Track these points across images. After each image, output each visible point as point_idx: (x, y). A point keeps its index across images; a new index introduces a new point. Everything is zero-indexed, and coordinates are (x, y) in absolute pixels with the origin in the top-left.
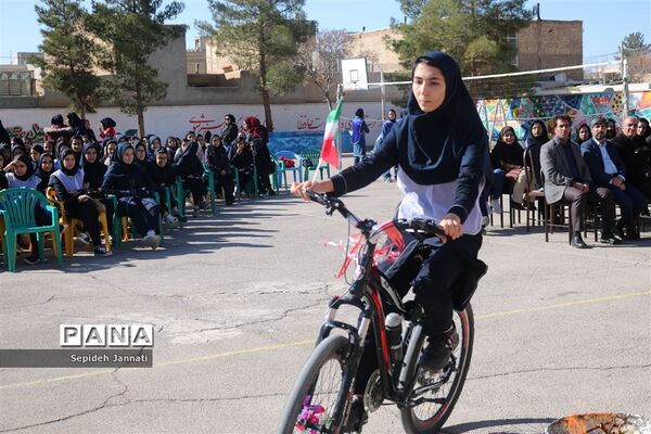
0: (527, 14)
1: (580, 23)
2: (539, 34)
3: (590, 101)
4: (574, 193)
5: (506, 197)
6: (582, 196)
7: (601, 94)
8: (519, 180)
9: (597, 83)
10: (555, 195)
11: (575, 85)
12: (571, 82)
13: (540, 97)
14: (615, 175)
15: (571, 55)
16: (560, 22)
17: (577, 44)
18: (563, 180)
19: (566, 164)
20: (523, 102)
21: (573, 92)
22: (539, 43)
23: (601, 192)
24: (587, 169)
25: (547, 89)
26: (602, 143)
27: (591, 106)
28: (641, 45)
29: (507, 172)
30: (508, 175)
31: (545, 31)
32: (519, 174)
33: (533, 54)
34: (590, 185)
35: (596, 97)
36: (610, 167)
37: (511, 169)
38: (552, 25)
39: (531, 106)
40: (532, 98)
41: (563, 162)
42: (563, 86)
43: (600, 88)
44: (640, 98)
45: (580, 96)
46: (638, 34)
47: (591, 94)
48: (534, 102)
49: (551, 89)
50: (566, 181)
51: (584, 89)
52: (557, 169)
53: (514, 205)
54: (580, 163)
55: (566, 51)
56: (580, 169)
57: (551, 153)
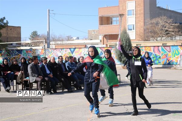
0: (5, 24)
1: (20, 27)
2: (7, 30)
3: (25, 52)
4: (39, 79)
5: (15, 81)
6: (41, 80)
7: (28, 50)
8: (18, 76)
9: (26, 46)
10: (33, 80)
11: (19, 47)
12: (18, 45)
13: (9, 50)
14: (50, 74)
15: (17, 37)
16: (14, 27)
17: (19, 34)
18: (35, 75)
19: (36, 70)
20: (3, 51)
21: (19, 49)
22: (7, 33)
23: (46, 79)
24: (42, 72)
25: (10, 47)
26: (45, 65)
27: (26, 53)
28: (37, 35)
29: (15, 73)
30: (15, 74)
31: (9, 29)
32: (19, 74)
33: (5, 36)
34: (43, 77)
35: (27, 50)
36: (48, 72)
37: (16, 72)
38: (11, 27)
39: (6, 53)
40: (6, 50)
41: (35, 70)
42: (15, 47)
43: (28, 48)
44: (40, 51)
45: (22, 50)
46: (36, 31)
47: (25, 49)
48: (7, 52)
49: (11, 47)
50: (36, 76)
51: (22, 48)
52: (33, 72)
53: (17, 83)
54: (40, 70)
55: (16, 36)
56: (40, 72)
57: (31, 68)
